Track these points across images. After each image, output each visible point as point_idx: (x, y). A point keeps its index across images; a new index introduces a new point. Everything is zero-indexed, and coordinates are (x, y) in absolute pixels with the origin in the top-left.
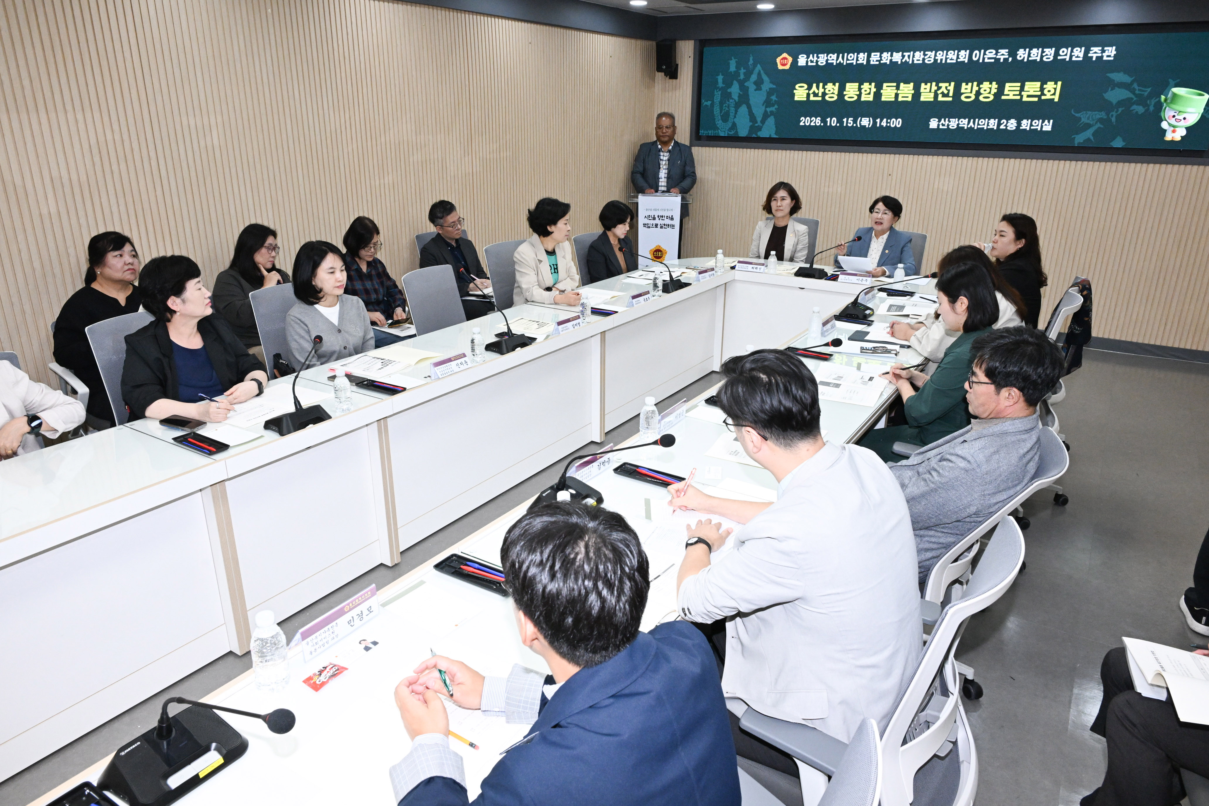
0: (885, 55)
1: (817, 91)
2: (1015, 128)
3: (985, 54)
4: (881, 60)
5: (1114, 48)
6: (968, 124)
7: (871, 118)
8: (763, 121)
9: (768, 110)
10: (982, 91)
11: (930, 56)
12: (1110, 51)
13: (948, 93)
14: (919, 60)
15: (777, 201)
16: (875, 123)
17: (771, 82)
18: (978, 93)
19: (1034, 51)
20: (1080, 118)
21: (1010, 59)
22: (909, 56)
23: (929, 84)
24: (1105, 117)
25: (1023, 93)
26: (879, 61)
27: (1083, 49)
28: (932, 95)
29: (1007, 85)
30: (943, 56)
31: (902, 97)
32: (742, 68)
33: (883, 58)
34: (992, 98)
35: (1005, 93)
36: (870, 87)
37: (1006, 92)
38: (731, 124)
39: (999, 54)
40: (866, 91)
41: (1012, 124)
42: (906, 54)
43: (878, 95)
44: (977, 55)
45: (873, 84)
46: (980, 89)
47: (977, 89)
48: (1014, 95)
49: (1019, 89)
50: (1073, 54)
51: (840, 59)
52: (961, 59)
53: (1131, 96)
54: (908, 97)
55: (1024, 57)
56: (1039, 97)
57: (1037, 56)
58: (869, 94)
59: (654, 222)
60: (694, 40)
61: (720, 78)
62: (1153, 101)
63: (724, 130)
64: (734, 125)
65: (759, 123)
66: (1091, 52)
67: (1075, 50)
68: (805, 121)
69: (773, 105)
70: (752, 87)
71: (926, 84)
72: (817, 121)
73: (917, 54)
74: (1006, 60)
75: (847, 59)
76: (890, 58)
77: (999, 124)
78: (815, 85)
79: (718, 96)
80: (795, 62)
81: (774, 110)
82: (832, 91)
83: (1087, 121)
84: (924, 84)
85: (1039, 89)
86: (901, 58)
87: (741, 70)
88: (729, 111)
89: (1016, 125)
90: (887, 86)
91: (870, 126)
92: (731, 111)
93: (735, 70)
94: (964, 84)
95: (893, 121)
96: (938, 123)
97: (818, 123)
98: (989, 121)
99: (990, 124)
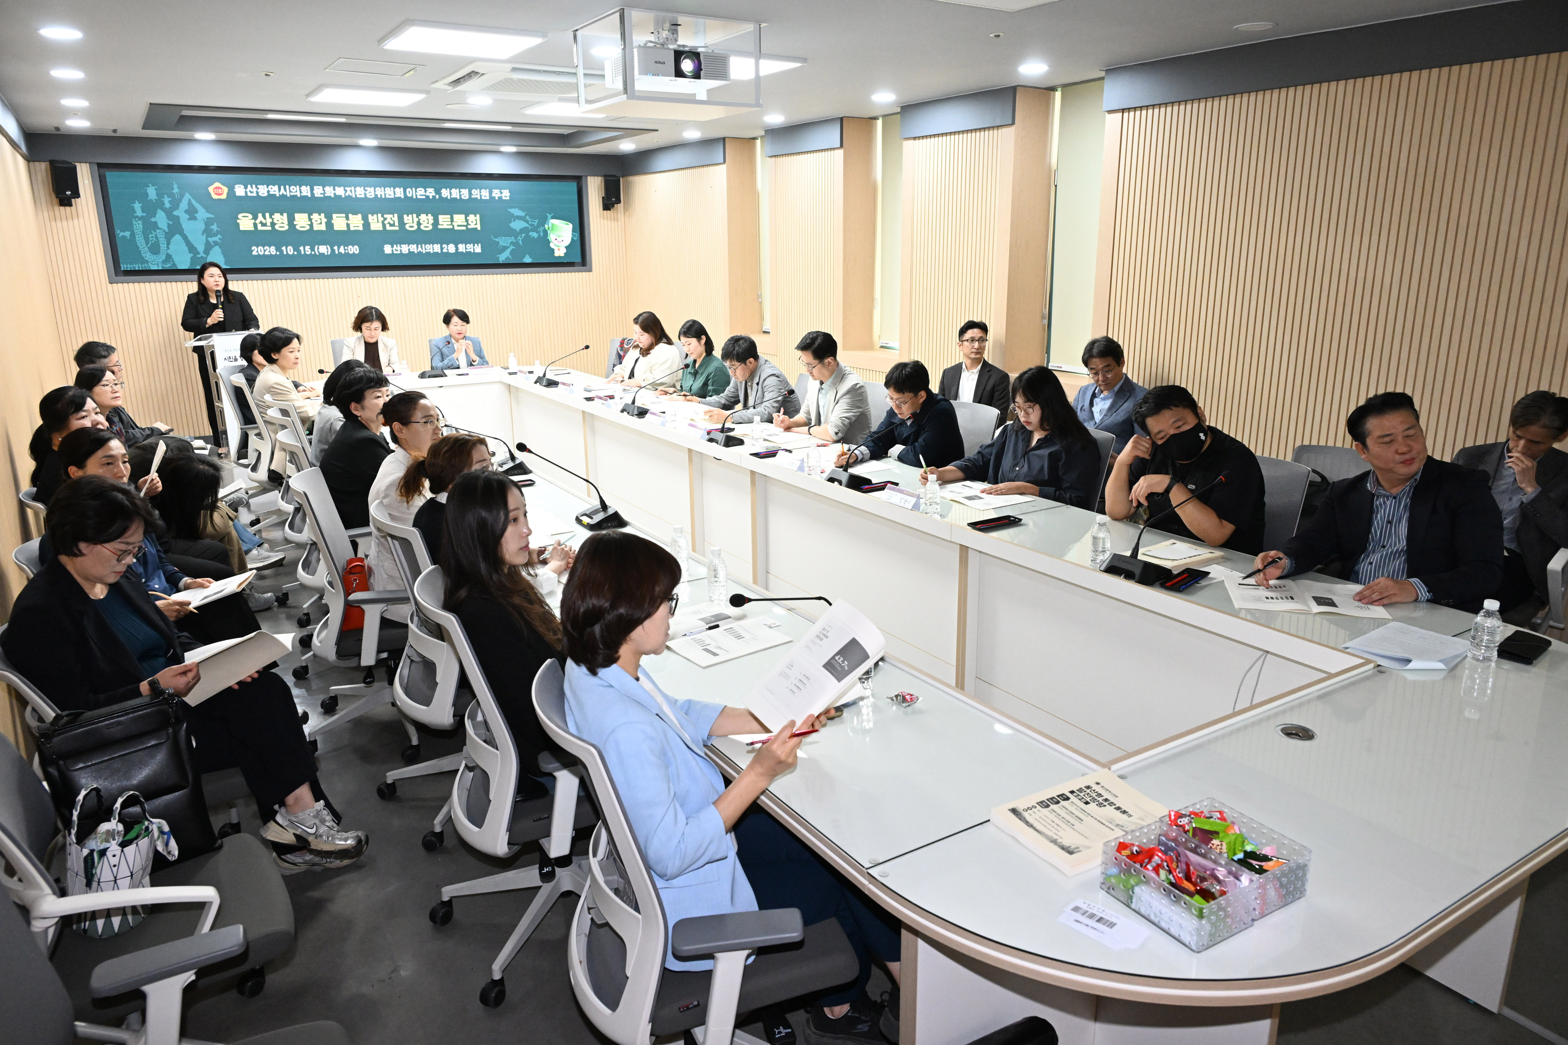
0: (327, 188)
1: (264, 221)
2: (454, 251)
3: (416, 192)
4: (325, 193)
5: (508, 191)
6: (417, 248)
7: (328, 246)
8: (207, 252)
9: (211, 240)
10: (421, 221)
11: (371, 193)
12: (505, 193)
13: (394, 223)
14: (361, 195)
16: (333, 251)
17: (207, 211)
18: (419, 224)
19: (453, 191)
20: (498, 242)
21: (437, 197)
22: (351, 191)
23: (375, 216)
24: (515, 241)
25: (453, 223)
26: (324, 194)
27: (487, 190)
28: (380, 225)
29: (440, 217)
30: (381, 192)
31: (354, 227)
32: (165, 196)
34: (431, 227)
35: (440, 223)
36: (320, 217)
38: (164, 256)
39: (427, 192)
40: (316, 221)
41: (451, 248)
42: (348, 189)
43: (329, 225)
44: (410, 192)
46: (419, 220)
47: (417, 220)
48: (447, 225)
49: (449, 220)
50: (481, 194)
51: (282, 191)
52: (398, 195)
53: (528, 226)
54: (358, 227)
55: (447, 195)
56: (466, 226)
57: (457, 195)
58: (321, 223)
60: (91, 163)
61: (137, 206)
63: (156, 263)
64: (169, 257)
66: (493, 193)
67: (482, 191)
68: (257, 251)
69: (216, 235)
70: (184, 218)
71: (373, 216)
72: (272, 250)
73: (358, 189)
74: (434, 197)
75: (290, 191)
76: (334, 192)
77: (442, 249)
78: (260, 215)
79: (138, 226)
80: (231, 192)
81: (218, 240)
82: (281, 221)
83: (504, 244)
84: (371, 215)
85: (464, 221)
86: (344, 192)
87: (164, 198)
88: (158, 242)
89: (455, 249)
90: (337, 217)
91: (329, 254)
92: (161, 242)
93: (156, 198)
94: (405, 216)
95: (350, 248)
96: (391, 249)
97: (273, 252)
98: (433, 246)
99: (434, 248)
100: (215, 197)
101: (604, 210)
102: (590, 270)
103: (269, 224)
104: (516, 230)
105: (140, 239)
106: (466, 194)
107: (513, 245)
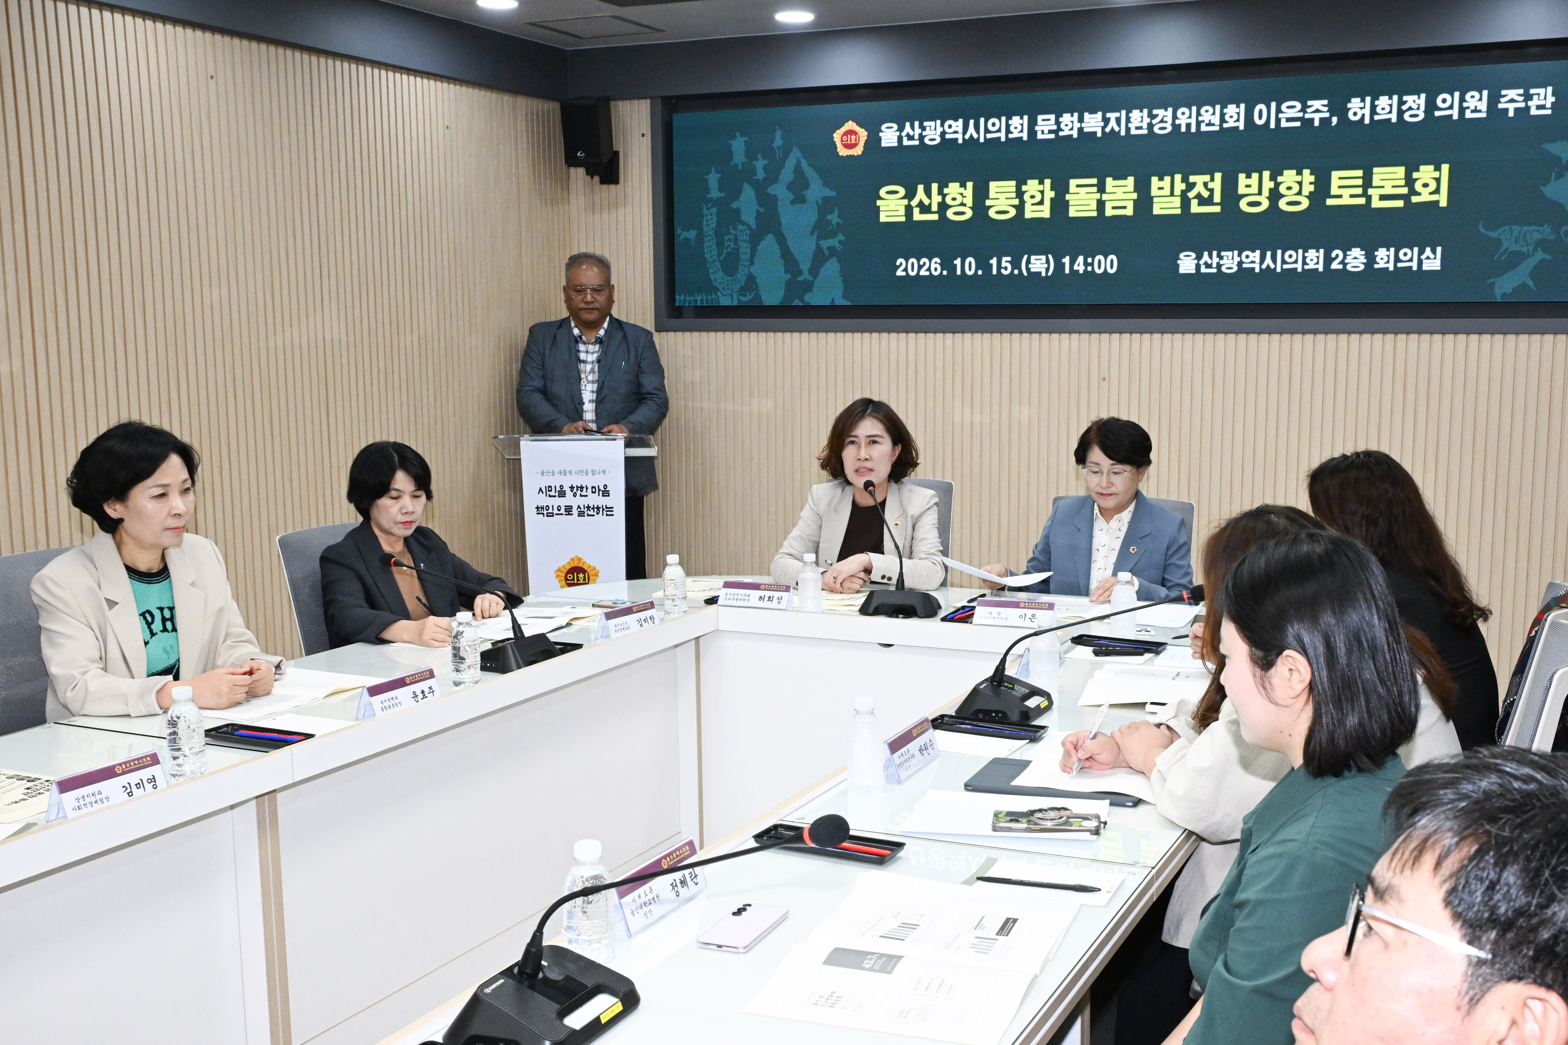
0: (1066, 118)
1: (926, 201)
2: (1362, 267)
3: (1279, 111)
4: (1060, 129)
5: (1550, 89)
6: (1262, 261)
7: (1050, 256)
8: (814, 271)
9: (825, 244)
10: (1282, 189)
11: (1163, 120)
12: (1542, 97)
13: (1211, 196)
14: (1140, 128)
15: (860, 447)
16: (1059, 266)
17: (826, 184)
18: (1275, 196)
19: (1383, 102)
20: (1499, 242)
21: (1335, 120)
22: (1118, 120)
23: (1167, 179)
24: (1552, 237)
25: (1370, 191)
26: (1056, 132)
27: (1485, 93)
28: (1177, 202)
29: (1335, 175)
30: (1190, 117)
31: (1114, 208)
32: (760, 156)
33: (1062, 126)
34: (1305, 203)
35: (1333, 193)
36: (1041, 187)
37: (1334, 191)
38: (745, 278)
39: (1309, 110)
40: (1033, 197)
41: (1356, 259)
42: (1112, 116)
43: (1060, 205)
44: (1262, 114)
45: (1048, 182)
46: (1277, 185)
47: (1272, 185)
48: (1352, 196)
49: (1360, 182)
50: (1465, 105)
51: (971, 130)
52: (1231, 124)
54: (1125, 207)
55: (1363, 115)
56: (1405, 198)
57: (1390, 112)
58: (1041, 203)
59: (563, 502)
60: (652, 98)
61: (713, 178)
63: (729, 292)
64: (751, 278)
65: (806, 276)
66: (1502, 100)
67: (1468, 96)
68: (906, 267)
69: (832, 234)
70: (784, 197)
71: (1161, 179)
72: (934, 267)
73: (1135, 114)
74: (1325, 122)
75: (987, 131)
76: (1079, 125)
77: (1328, 260)
78: (921, 188)
79: (710, 218)
80: (874, 140)
81: (837, 245)
82: (960, 200)
83: (1516, 248)
84: (1157, 178)
85: (1403, 182)
86: (1102, 124)
87: (757, 159)
88: (738, 250)
89: (1365, 261)
90: (1078, 186)
91: (1050, 274)
92: (742, 250)
93: (744, 160)
94: (1242, 176)
95: (1099, 261)
96: (1196, 261)
97: (936, 269)
98: (1306, 254)
99: (1308, 260)
103: (935, 208)
104: (1561, 206)
105: (711, 243)
106: (1418, 109)
107: (1542, 250)
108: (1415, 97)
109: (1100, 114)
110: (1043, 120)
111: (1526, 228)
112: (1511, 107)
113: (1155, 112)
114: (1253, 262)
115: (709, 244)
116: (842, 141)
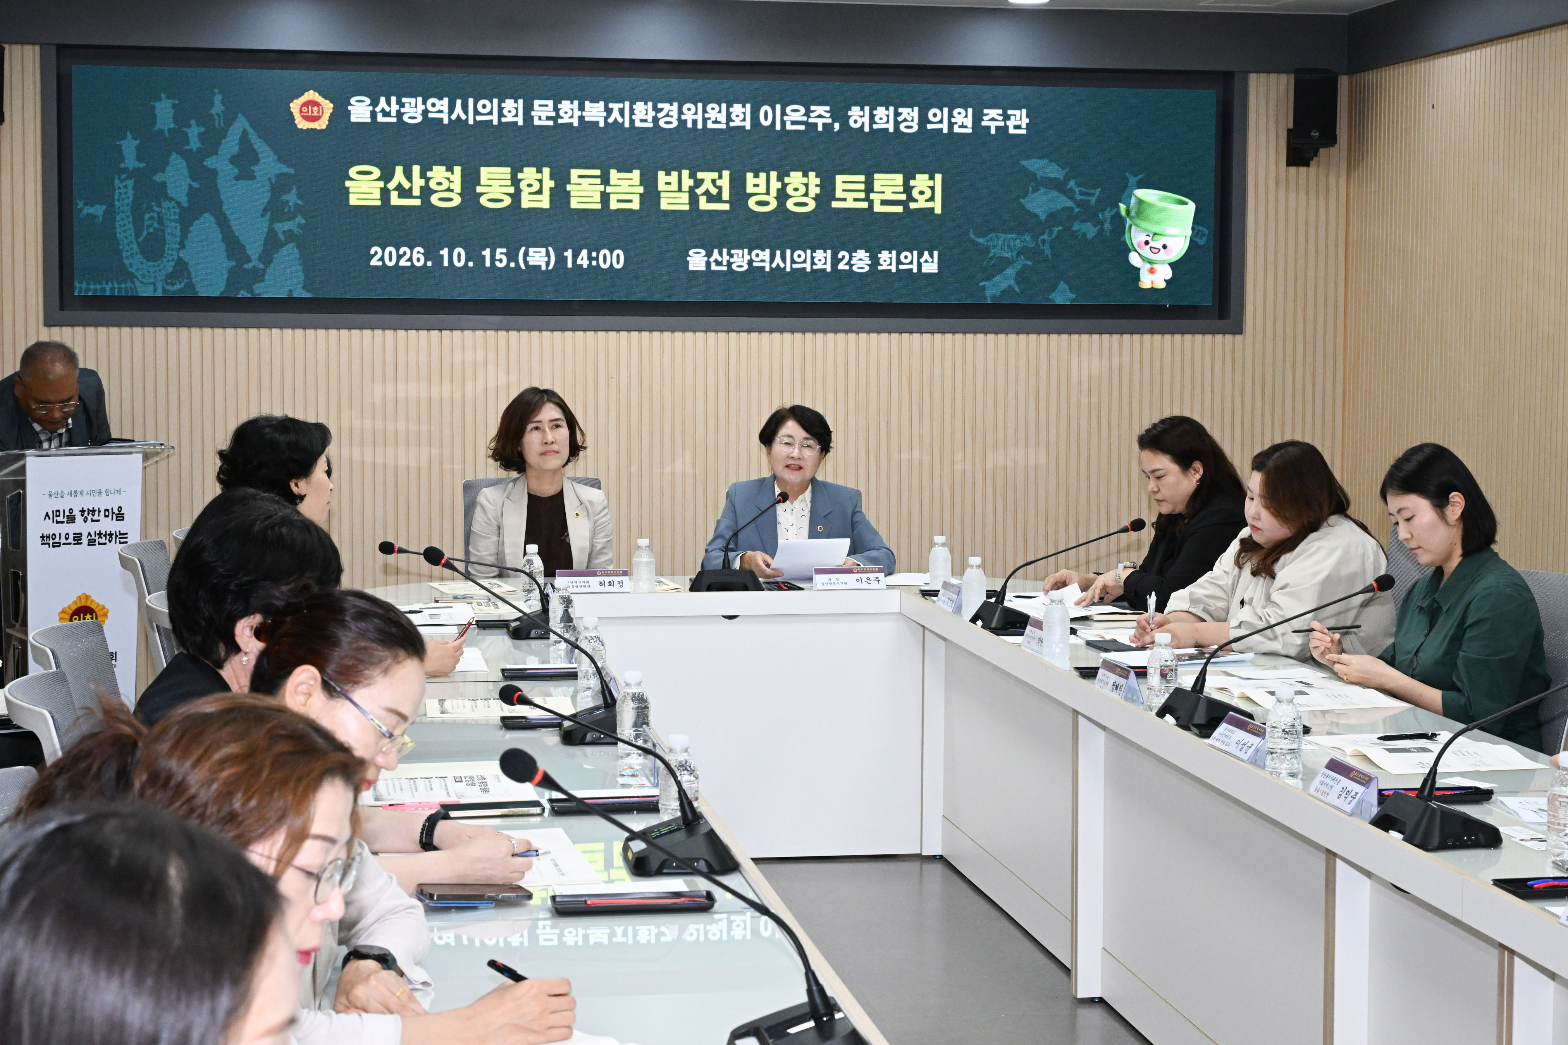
0: (565, 106)
1: (406, 185)
2: (867, 268)
3: (784, 113)
4: (558, 116)
5: (1024, 111)
6: (772, 260)
7: (550, 249)
8: (267, 257)
9: (279, 227)
10: (789, 190)
11: (669, 114)
12: (1018, 118)
13: (720, 193)
14: (645, 121)
16: (561, 260)
17: (281, 160)
18: (783, 196)
19: (880, 111)
20: (987, 248)
21: (837, 126)
22: (621, 112)
23: (675, 174)
24: (1033, 245)
25: (872, 196)
26: (554, 119)
27: (970, 110)
28: (685, 197)
29: (839, 178)
30: (696, 113)
31: (619, 201)
32: (193, 122)
33: (561, 113)
34: (812, 205)
35: (838, 196)
36: (539, 176)
37: (839, 194)
38: (172, 264)
39: (812, 115)
40: (530, 185)
41: (861, 261)
42: (615, 106)
43: (560, 195)
44: (767, 115)
46: (785, 185)
47: (779, 185)
48: (855, 200)
49: (862, 187)
50: (953, 120)
51: (458, 110)
52: (736, 123)
53: (1070, 204)
54: (631, 201)
55: (863, 123)
56: (904, 204)
57: (888, 122)
58: (540, 192)
59: (71, 529)
60: (41, 45)
61: (129, 146)
62: (1109, 214)
63: (152, 280)
64: (181, 264)
66: (985, 118)
67: (955, 112)
68: (382, 256)
69: (291, 217)
70: (226, 173)
71: (668, 174)
72: (417, 256)
73: (639, 106)
74: (828, 127)
75: (477, 113)
76: (579, 113)
77: (835, 261)
78: (399, 170)
79: (124, 192)
80: (341, 113)
81: (295, 229)
82: (446, 184)
84: (664, 173)
85: (901, 189)
86: (605, 114)
87: (190, 126)
88: (163, 231)
89: (870, 262)
90: (580, 176)
91: (550, 268)
92: (168, 231)
93: (172, 126)
94: (750, 176)
95: (605, 256)
96: (706, 259)
97: (418, 260)
98: (814, 255)
99: (816, 261)
100: (302, 124)
101: (1290, 163)
102: (1237, 329)
103: (416, 192)
104: (1036, 216)
105: (125, 221)
106: (912, 121)
107: (1025, 257)
108: (909, 110)
109: (602, 104)
110: (540, 106)
111: (1010, 236)
112: (993, 125)
113: (660, 105)
114: (763, 261)
115: (122, 223)
116: (301, 112)
